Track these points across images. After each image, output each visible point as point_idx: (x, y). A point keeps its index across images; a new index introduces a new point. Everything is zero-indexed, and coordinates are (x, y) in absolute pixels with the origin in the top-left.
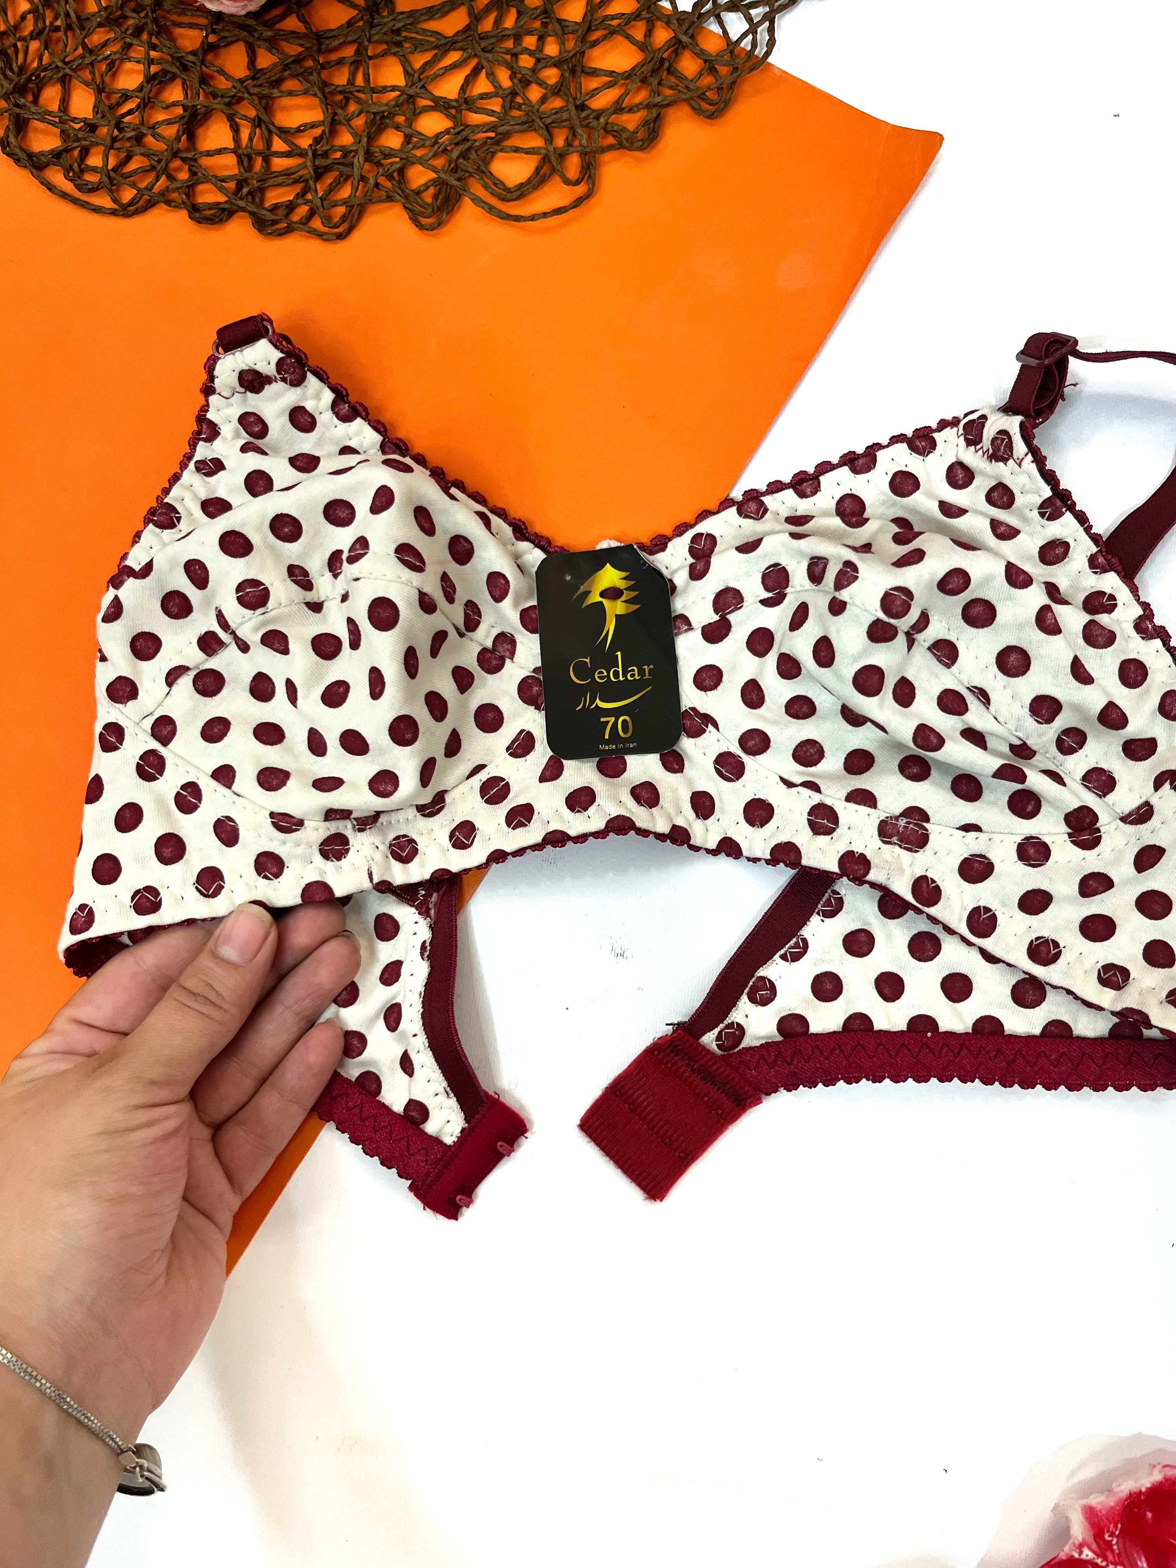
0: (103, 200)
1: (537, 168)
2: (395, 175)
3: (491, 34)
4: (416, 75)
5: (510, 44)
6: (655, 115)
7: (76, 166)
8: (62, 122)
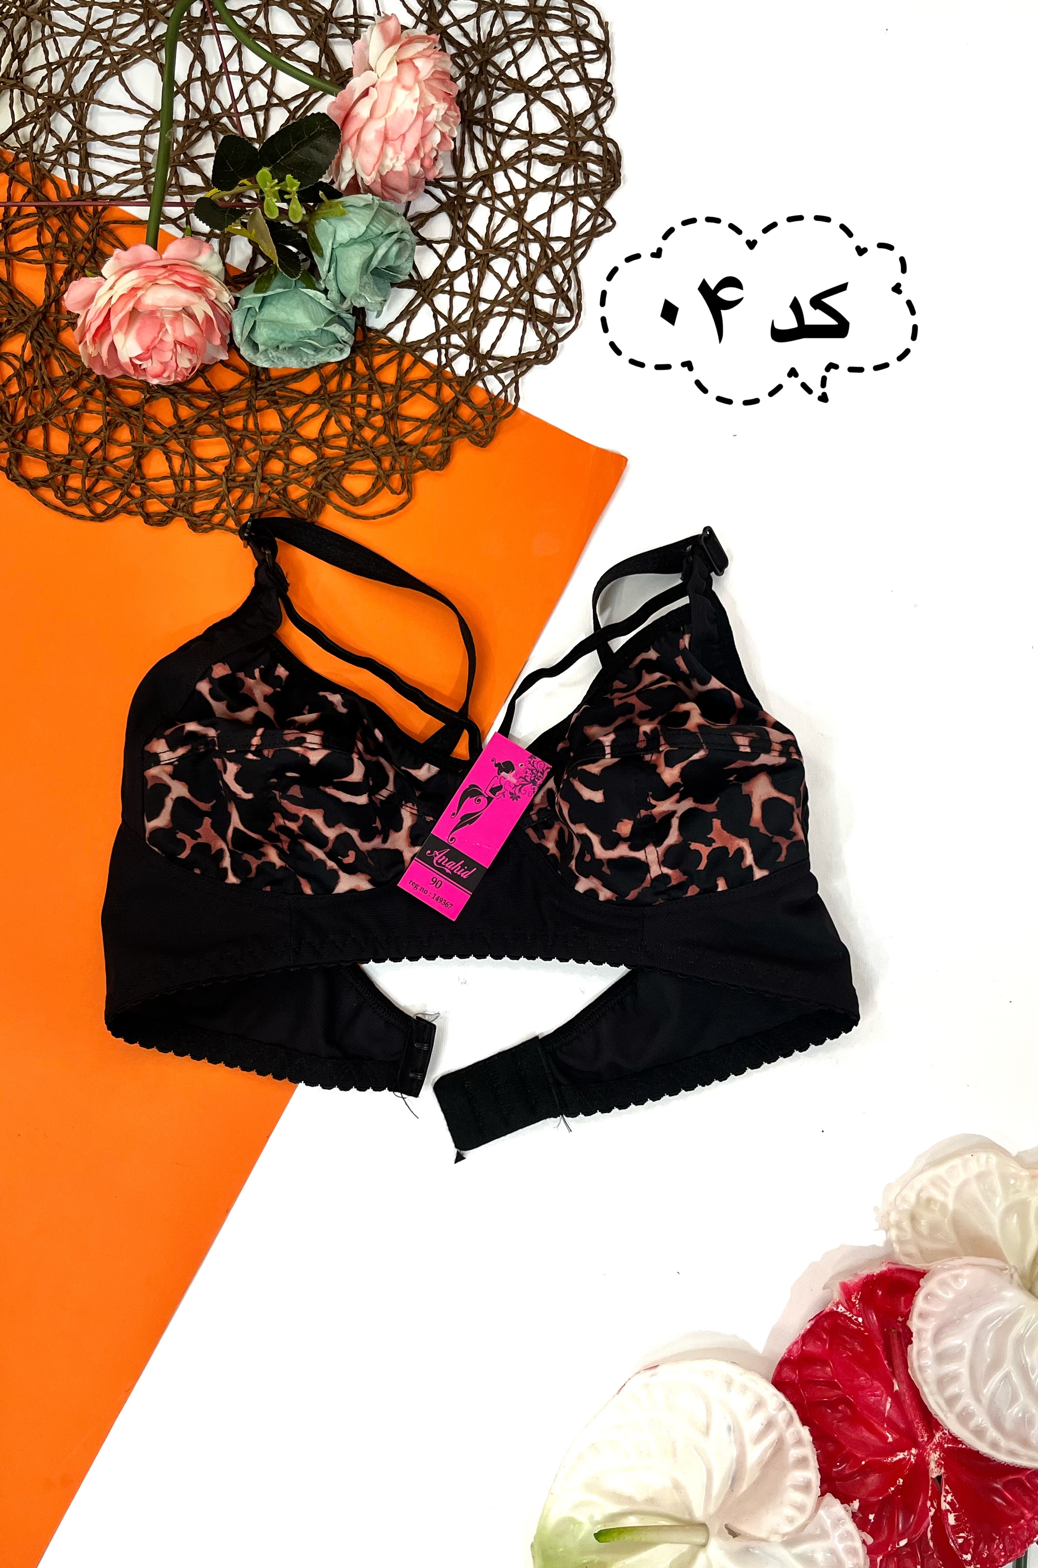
0: (83, 510)
1: (373, 484)
2: (281, 492)
3: (337, 394)
4: (289, 423)
5: (348, 399)
6: (446, 448)
7: (61, 488)
8: (47, 457)
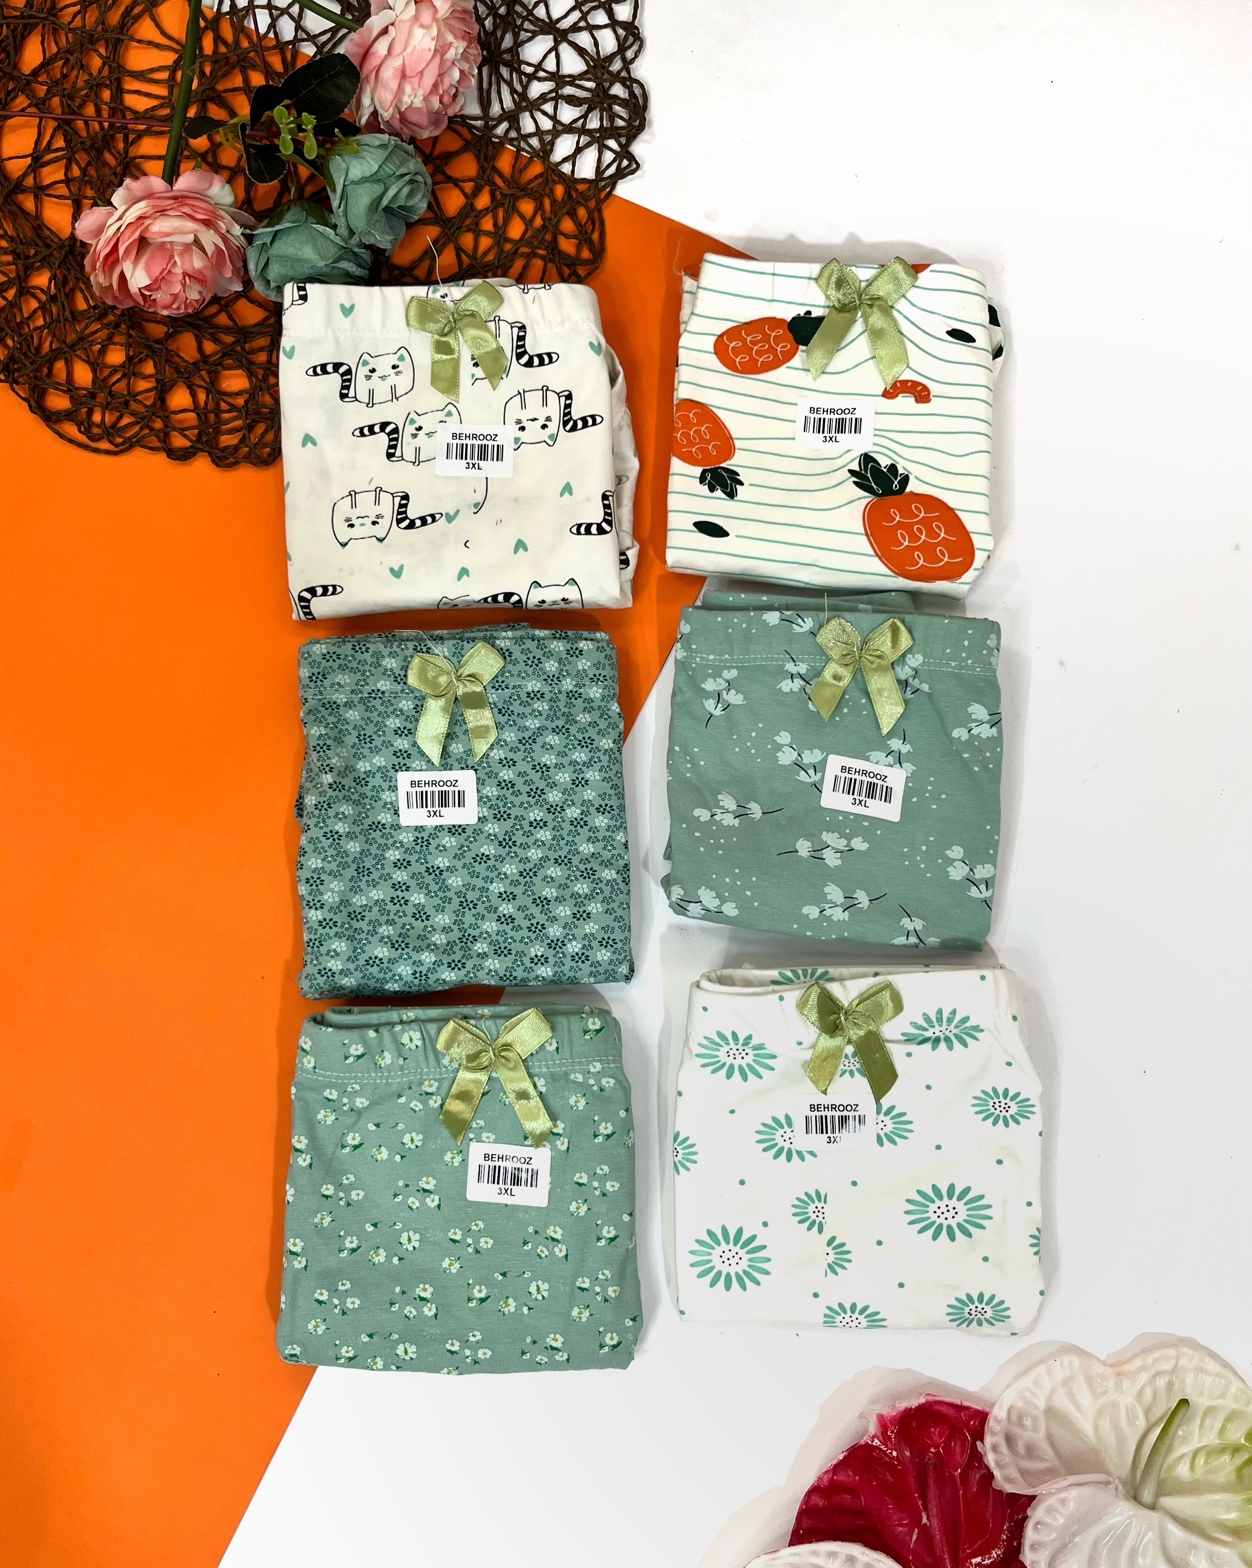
0: (106, 445)
7: (86, 423)
8: (69, 390)
